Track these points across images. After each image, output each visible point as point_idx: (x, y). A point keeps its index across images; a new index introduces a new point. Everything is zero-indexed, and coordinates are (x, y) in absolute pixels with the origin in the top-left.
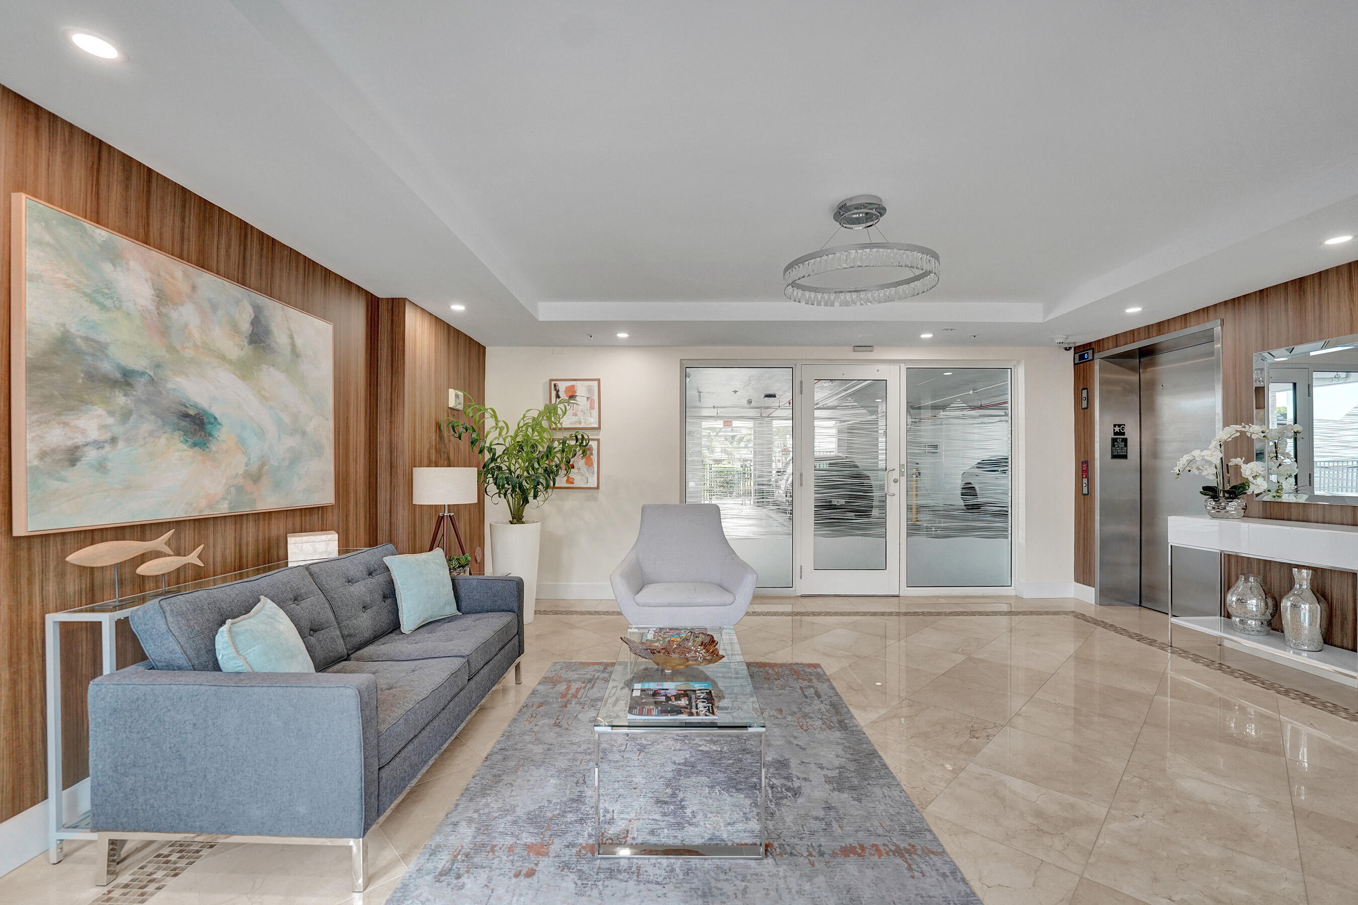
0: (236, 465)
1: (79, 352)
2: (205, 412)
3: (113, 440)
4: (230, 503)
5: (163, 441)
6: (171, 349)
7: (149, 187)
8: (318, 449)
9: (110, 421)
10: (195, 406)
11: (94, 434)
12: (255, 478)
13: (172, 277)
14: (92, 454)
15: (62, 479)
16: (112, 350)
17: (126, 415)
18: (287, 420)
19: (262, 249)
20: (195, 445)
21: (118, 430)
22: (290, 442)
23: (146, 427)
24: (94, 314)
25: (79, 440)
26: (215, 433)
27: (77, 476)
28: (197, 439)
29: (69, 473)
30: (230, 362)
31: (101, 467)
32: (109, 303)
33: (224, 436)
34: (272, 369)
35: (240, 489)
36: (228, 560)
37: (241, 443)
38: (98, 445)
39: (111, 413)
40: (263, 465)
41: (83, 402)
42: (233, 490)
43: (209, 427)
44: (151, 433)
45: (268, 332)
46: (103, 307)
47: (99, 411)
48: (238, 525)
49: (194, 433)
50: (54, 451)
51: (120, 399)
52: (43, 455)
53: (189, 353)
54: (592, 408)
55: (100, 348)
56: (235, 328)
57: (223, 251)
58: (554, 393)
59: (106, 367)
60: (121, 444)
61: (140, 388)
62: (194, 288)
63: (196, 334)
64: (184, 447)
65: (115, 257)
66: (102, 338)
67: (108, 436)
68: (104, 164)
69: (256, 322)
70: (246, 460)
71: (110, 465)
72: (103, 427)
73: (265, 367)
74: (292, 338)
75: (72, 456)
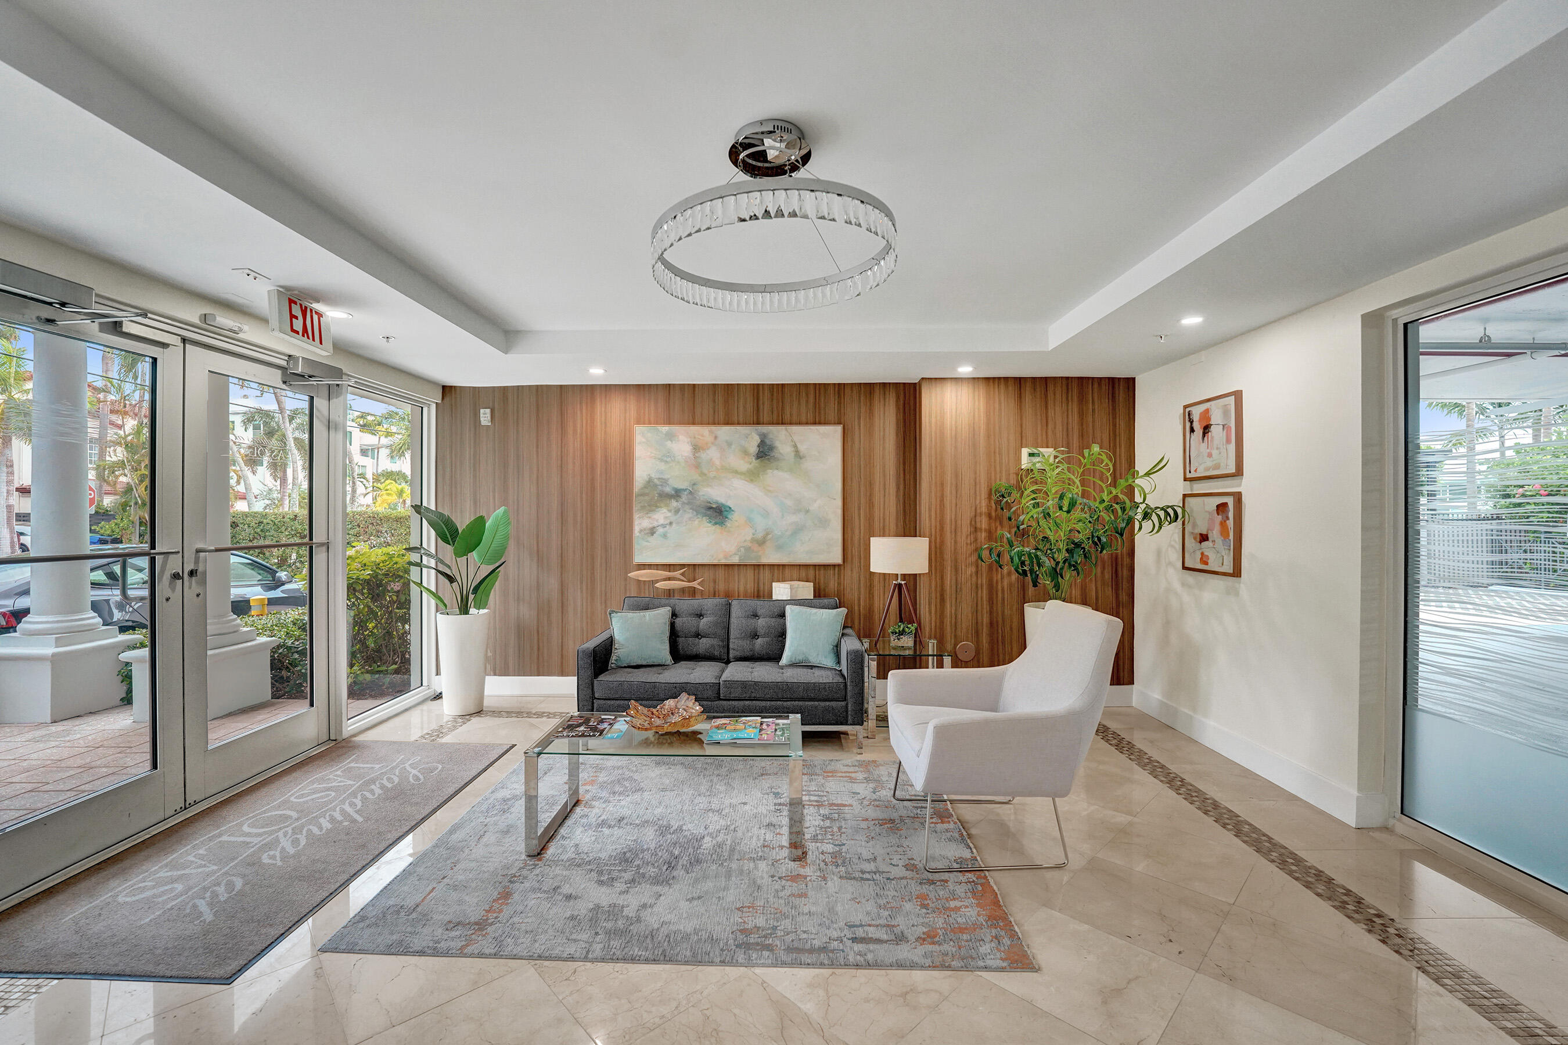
0: (746, 535)
1: (656, 485)
2: (723, 505)
3: (671, 523)
4: (740, 557)
5: (696, 522)
6: (703, 474)
7: (694, 393)
8: (823, 523)
9: (669, 514)
10: (717, 502)
11: (662, 521)
12: (762, 542)
13: (702, 436)
14: (661, 530)
15: (647, 541)
16: (671, 482)
17: (677, 511)
18: (789, 502)
19: (772, 395)
20: (716, 524)
21: (673, 518)
22: (793, 518)
23: (687, 516)
24: (662, 466)
25: (655, 524)
26: (730, 516)
27: (654, 540)
28: (717, 520)
29: (651, 539)
30: (742, 474)
31: (665, 536)
32: (669, 459)
33: (736, 518)
34: (776, 472)
35: (748, 549)
36: (749, 591)
37: (749, 521)
38: (664, 526)
39: (670, 511)
40: (767, 534)
41: (657, 507)
42: (742, 550)
43: (725, 513)
44: (690, 519)
45: (771, 448)
46: (666, 462)
47: (664, 510)
48: (756, 571)
49: (716, 517)
50: (645, 529)
51: (674, 504)
52: (641, 531)
53: (712, 474)
54: (1228, 441)
55: (665, 482)
56: (745, 452)
57: (741, 408)
58: (1188, 425)
59: (668, 490)
60: (674, 525)
61: (684, 497)
62: (716, 438)
63: (717, 463)
64: (709, 525)
65: (671, 437)
66: (666, 477)
67: (668, 522)
68: (672, 394)
69: (762, 444)
70: (753, 531)
71: (668, 535)
72: (666, 518)
73: (769, 471)
74: (795, 446)
75: (652, 531)
